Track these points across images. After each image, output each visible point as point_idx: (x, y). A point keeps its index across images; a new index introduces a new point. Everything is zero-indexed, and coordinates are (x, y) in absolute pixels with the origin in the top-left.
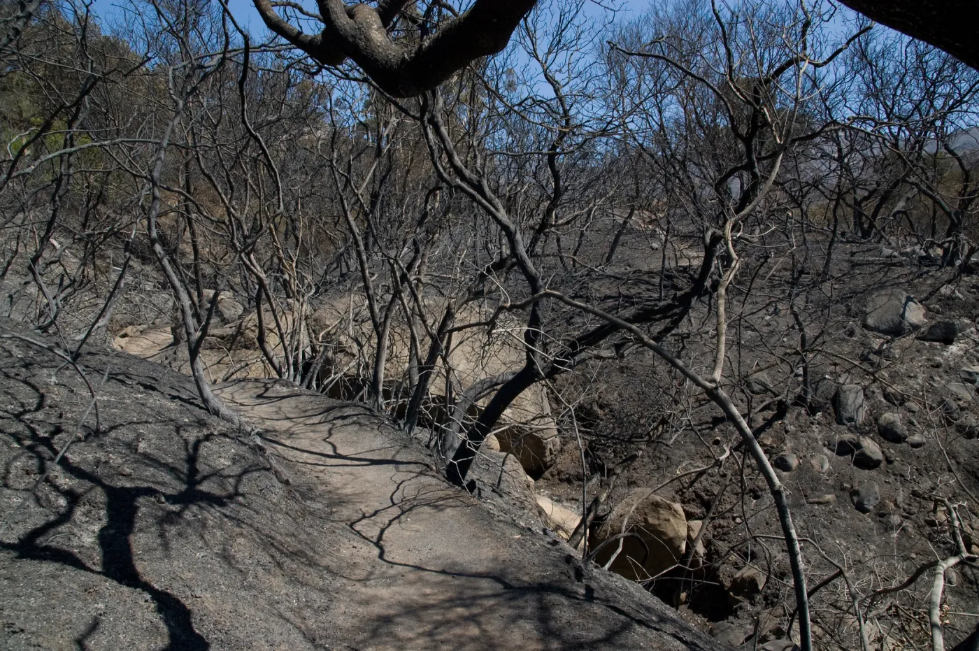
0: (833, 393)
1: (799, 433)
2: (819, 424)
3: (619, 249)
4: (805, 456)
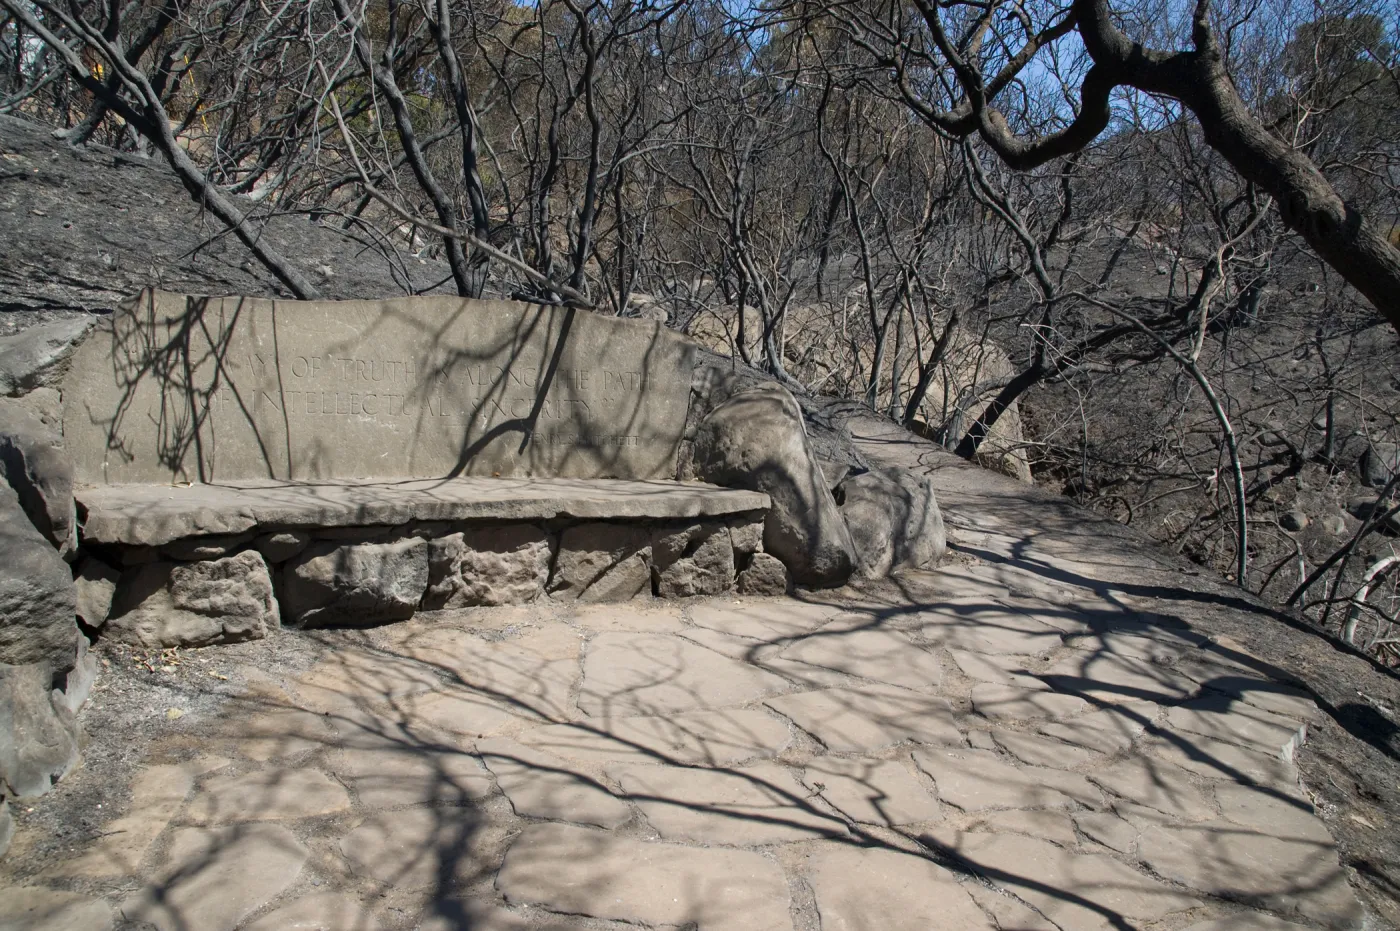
0: (1362, 451)
1: (1314, 492)
2: (1339, 484)
3: (1116, 269)
4: (1317, 517)
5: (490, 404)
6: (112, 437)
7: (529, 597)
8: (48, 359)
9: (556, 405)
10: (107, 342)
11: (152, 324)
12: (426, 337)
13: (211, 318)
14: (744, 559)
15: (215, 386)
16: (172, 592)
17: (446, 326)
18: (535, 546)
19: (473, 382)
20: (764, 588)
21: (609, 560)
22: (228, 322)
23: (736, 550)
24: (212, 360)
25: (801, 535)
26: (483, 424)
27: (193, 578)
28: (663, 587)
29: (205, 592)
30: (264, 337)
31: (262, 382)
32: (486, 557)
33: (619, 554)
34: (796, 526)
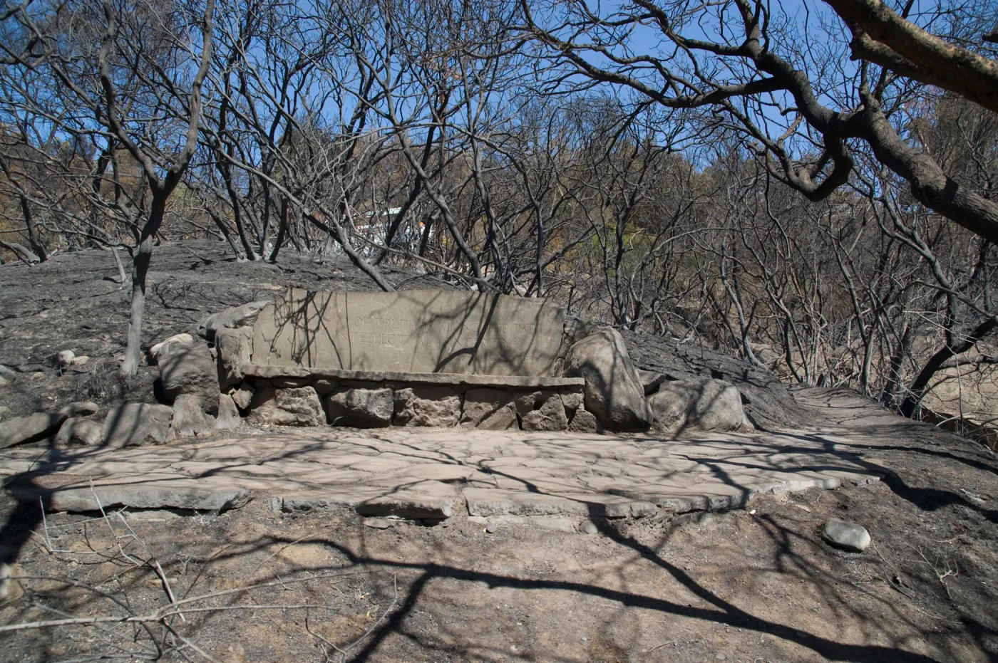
5: (453, 340)
6: (272, 347)
7: (450, 425)
8: (249, 315)
9: (488, 339)
10: (272, 308)
11: (291, 302)
12: (421, 308)
13: (317, 300)
14: (571, 412)
15: (318, 328)
16: (277, 401)
17: (431, 302)
18: (451, 398)
19: (445, 328)
20: (583, 428)
21: (491, 408)
22: (325, 302)
23: (565, 407)
24: (317, 318)
25: (601, 398)
26: (449, 350)
27: (284, 395)
28: (524, 424)
29: (289, 402)
30: (341, 309)
31: (339, 326)
32: (425, 402)
33: (497, 405)
34: (598, 393)
